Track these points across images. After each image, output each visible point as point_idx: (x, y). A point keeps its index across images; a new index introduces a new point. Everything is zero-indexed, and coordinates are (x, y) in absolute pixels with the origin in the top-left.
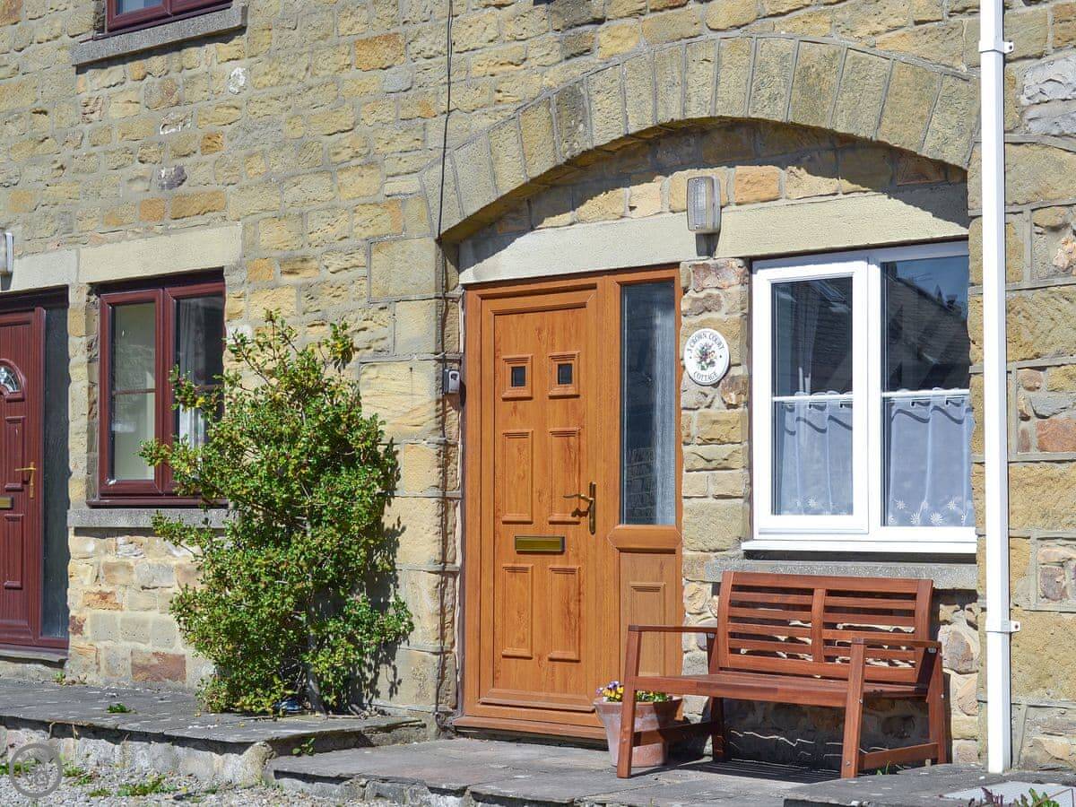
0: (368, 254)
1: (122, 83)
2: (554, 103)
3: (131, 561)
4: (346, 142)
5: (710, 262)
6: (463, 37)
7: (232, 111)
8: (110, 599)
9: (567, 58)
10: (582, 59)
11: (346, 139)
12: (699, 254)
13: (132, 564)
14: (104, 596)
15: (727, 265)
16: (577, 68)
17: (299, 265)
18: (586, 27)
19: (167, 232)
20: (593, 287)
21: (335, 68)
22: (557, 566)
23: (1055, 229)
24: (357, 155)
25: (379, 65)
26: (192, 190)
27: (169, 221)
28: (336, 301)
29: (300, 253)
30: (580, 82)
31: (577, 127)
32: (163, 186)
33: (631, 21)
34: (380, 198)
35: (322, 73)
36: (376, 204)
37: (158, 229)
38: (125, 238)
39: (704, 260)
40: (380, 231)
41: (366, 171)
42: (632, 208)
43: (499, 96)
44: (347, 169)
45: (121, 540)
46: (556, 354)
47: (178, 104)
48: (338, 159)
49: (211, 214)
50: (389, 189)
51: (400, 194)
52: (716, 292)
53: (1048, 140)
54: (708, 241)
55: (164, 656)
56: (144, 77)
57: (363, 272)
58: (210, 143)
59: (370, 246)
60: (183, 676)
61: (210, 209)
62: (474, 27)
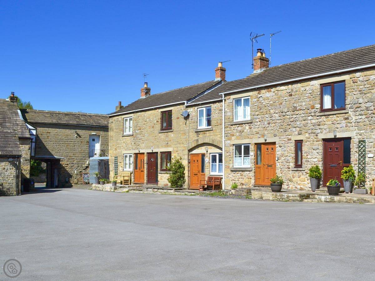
1: (163, 135)
5: (207, 153)
7: (172, 138)
8: (162, 179)
11: (181, 141)
13: (164, 176)
16: (198, 138)
18: (198, 135)
20: (199, 154)
21: (180, 136)
23: (227, 152)
24: (182, 143)
25: (184, 136)
26: (169, 144)
28: (180, 155)
29: (177, 150)
31: (198, 142)
32: (166, 144)
33: (202, 135)
36: (183, 147)
37: (166, 148)
38: (163, 148)
42: (202, 149)
43: (192, 139)
46: (197, 159)
47: (168, 137)
51: (185, 146)
52: (208, 155)
53: (227, 146)
55: (166, 183)
56: (165, 134)
57: (182, 152)
58: (170, 141)
59: (183, 150)
60: (168, 185)
61: (170, 146)
62: (191, 134)
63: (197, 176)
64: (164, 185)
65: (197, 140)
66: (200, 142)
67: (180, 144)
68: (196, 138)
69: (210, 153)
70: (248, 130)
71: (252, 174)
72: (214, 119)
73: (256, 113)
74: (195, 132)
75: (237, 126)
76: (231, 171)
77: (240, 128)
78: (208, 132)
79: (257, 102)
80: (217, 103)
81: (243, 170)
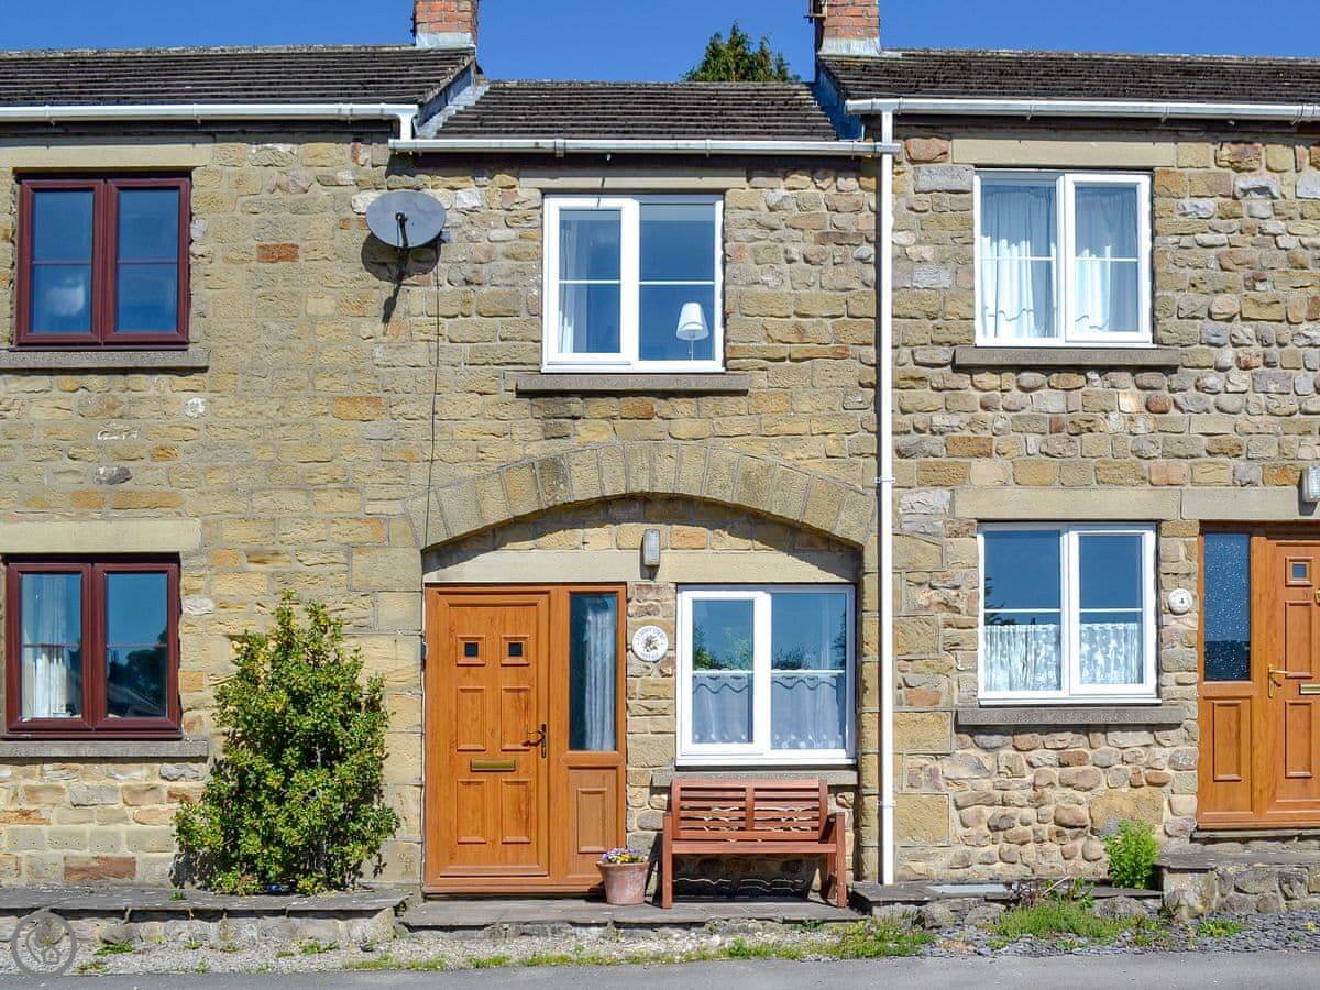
0: (349, 555)
1: (47, 391)
2: (537, 467)
3: (62, 783)
4: (323, 470)
5: (652, 583)
6: (446, 410)
7: (188, 431)
8: (33, 815)
9: (548, 439)
10: (561, 441)
11: (323, 468)
12: (642, 577)
13: (63, 786)
14: (25, 814)
15: (665, 587)
16: (557, 447)
17: (270, 557)
18: (564, 420)
19: (106, 518)
20: (547, 592)
21: (309, 413)
22: (509, 780)
23: (920, 584)
24: (335, 481)
25: (360, 417)
26: (138, 488)
27: (109, 510)
28: (312, 587)
29: (271, 548)
30: (562, 457)
31: (558, 486)
32: (101, 482)
33: (605, 422)
34: (361, 515)
35: (295, 415)
36: (357, 519)
37: (97, 515)
38: (51, 519)
39: (647, 582)
40: (360, 539)
41: (345, 494)
42: (584, 543)
43: (480, 455)
44: (325, 490)
45: (47, 767)
46: (508, 636)
47: (121, 417)
48: (313, 481)
49: (163, 510)
50: (369, 509)
51: (381, 514)
52: (655, 603)
53: (916, 535)
54: (650, 571)
55: (107, 859)
56: (76, 390)
57: (345, 568)
58: (163, 453)
59: (351, 549)
60: (132, 873)
61: (162, 505)
62: (460, 406)
63: (510, 777)
64: (69, 871)
65: (553, 468)
66: (582, 487)
67: (305, 487)
68: (538, 449)
69: (681, 586)
70: (1140, 422)
71: (1175, 752)
72: (758, 299)
73: (1220, 299)
74: (521, 394)
75: (1028, 378)
76: (959, 728)
77: (1050, 401)
78: (683, 405)
79: (1216, 222)
80: (801, 180)
81: (1090, 723)
